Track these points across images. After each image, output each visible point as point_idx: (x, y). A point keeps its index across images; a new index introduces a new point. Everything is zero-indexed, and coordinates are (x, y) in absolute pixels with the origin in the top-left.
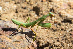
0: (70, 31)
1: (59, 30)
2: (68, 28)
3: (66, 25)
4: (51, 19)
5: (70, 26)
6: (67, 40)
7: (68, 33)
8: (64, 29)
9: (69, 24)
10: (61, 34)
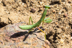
0: (62, 13)
1: (51, 13)
2: (59, 10)
3: (55, 7)
4: (39, 4)
5: (59, 7)
6: (65, 23)
7: (61, 15)
8: (56, 12)
9: (57, 5)
10: (55, 18)
